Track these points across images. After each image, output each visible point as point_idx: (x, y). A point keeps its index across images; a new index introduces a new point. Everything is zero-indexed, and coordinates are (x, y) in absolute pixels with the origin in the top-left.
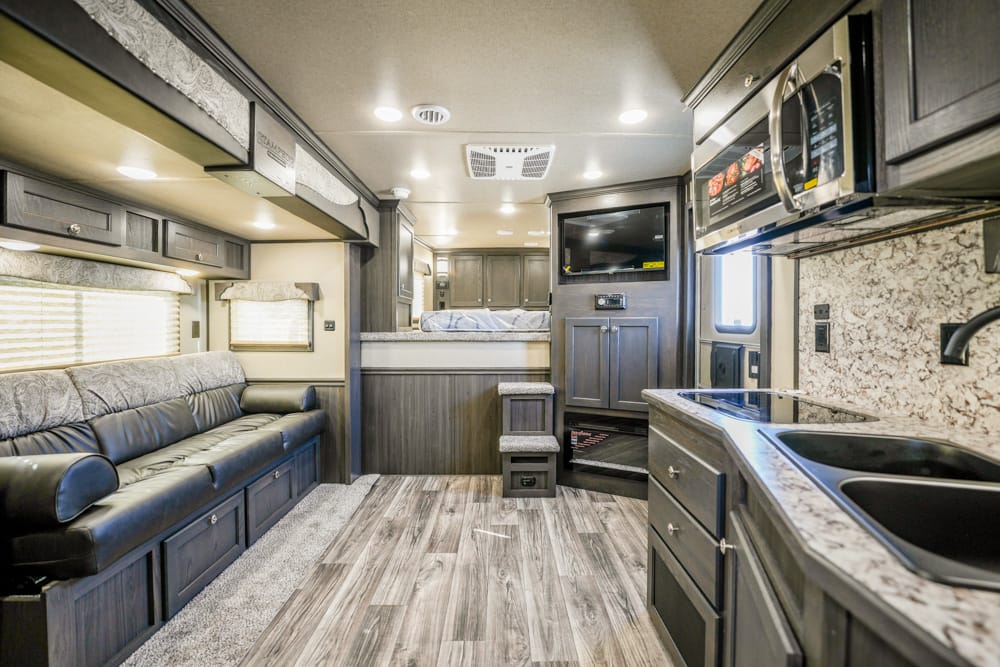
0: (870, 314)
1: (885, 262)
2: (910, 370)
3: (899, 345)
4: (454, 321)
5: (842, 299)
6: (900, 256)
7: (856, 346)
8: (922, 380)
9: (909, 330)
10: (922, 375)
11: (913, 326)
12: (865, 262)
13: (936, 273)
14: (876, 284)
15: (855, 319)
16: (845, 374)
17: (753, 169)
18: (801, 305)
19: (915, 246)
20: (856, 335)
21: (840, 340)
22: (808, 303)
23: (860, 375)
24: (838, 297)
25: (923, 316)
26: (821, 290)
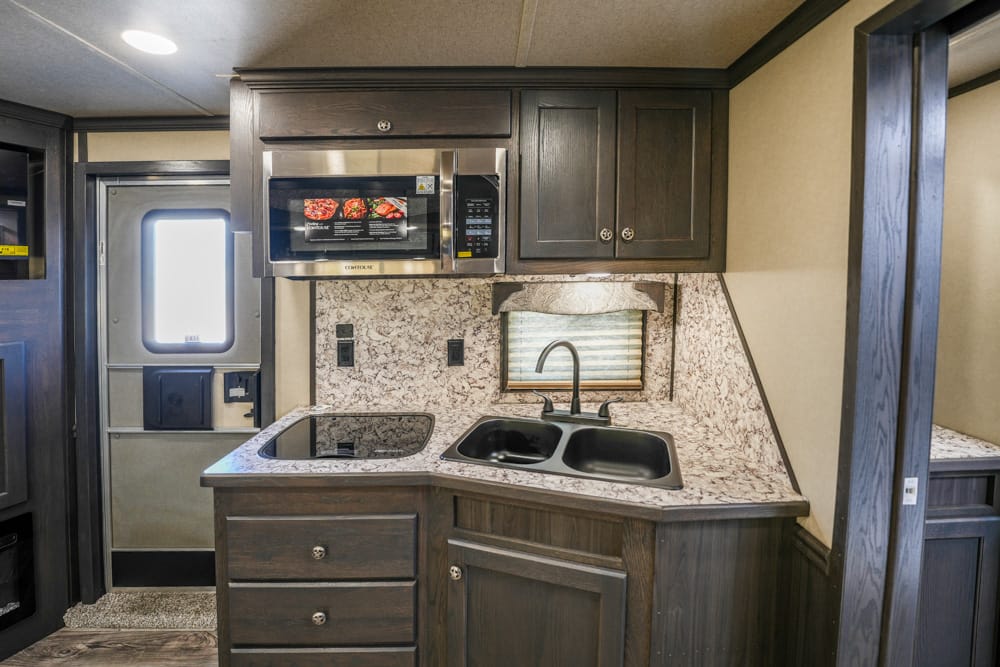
0: (394, 334)
1: (407, 295)
2: (427, 372)
3: (418, 356)
5: (367, 321)
6: (419, 293)
7: (381, 359)
8: (435, 378)
9: (426, 345)
10: (435, 374)
11: (429, 341)
12: (390, 293)
13: (445, 307)
14: (399, 310)
15: (381, 337)
16: (370, 382)
17: (390, 216)
18: (319, 324)
19: (431, 287)
20: (381, 350)
21: (365, 355)
22: (328, 323)
23: (385, 381)
24: (363, 319)
25: (436, 335)
26: (343, 311)
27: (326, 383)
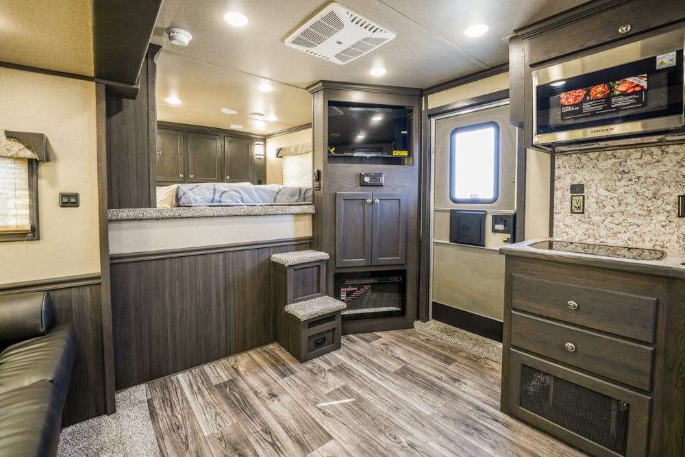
0: (622, 190)
1: (634, 161)
2: (654, 221)
3: (646, 208)
4: (218, 195)
5: (596, 181)
6: (647, 158)
7: (609, 209)
8: (663, 226)
9: (653, 199)
10: (664, 224)
11: (657, 197)
12: (617, 160)
13: (676, 168)
14: (626, 173)
15: (608, 193)
16: (598, 226)
17: (630, 91)
18: (557, 184)
19: (660, 152)
20: (608, 203)
21: (595, 206)
22: (563, 184)
23: (611, 226)
24: (593, 180)
25: (664, 192)
26: (576, 175)
27: (561, 225)
